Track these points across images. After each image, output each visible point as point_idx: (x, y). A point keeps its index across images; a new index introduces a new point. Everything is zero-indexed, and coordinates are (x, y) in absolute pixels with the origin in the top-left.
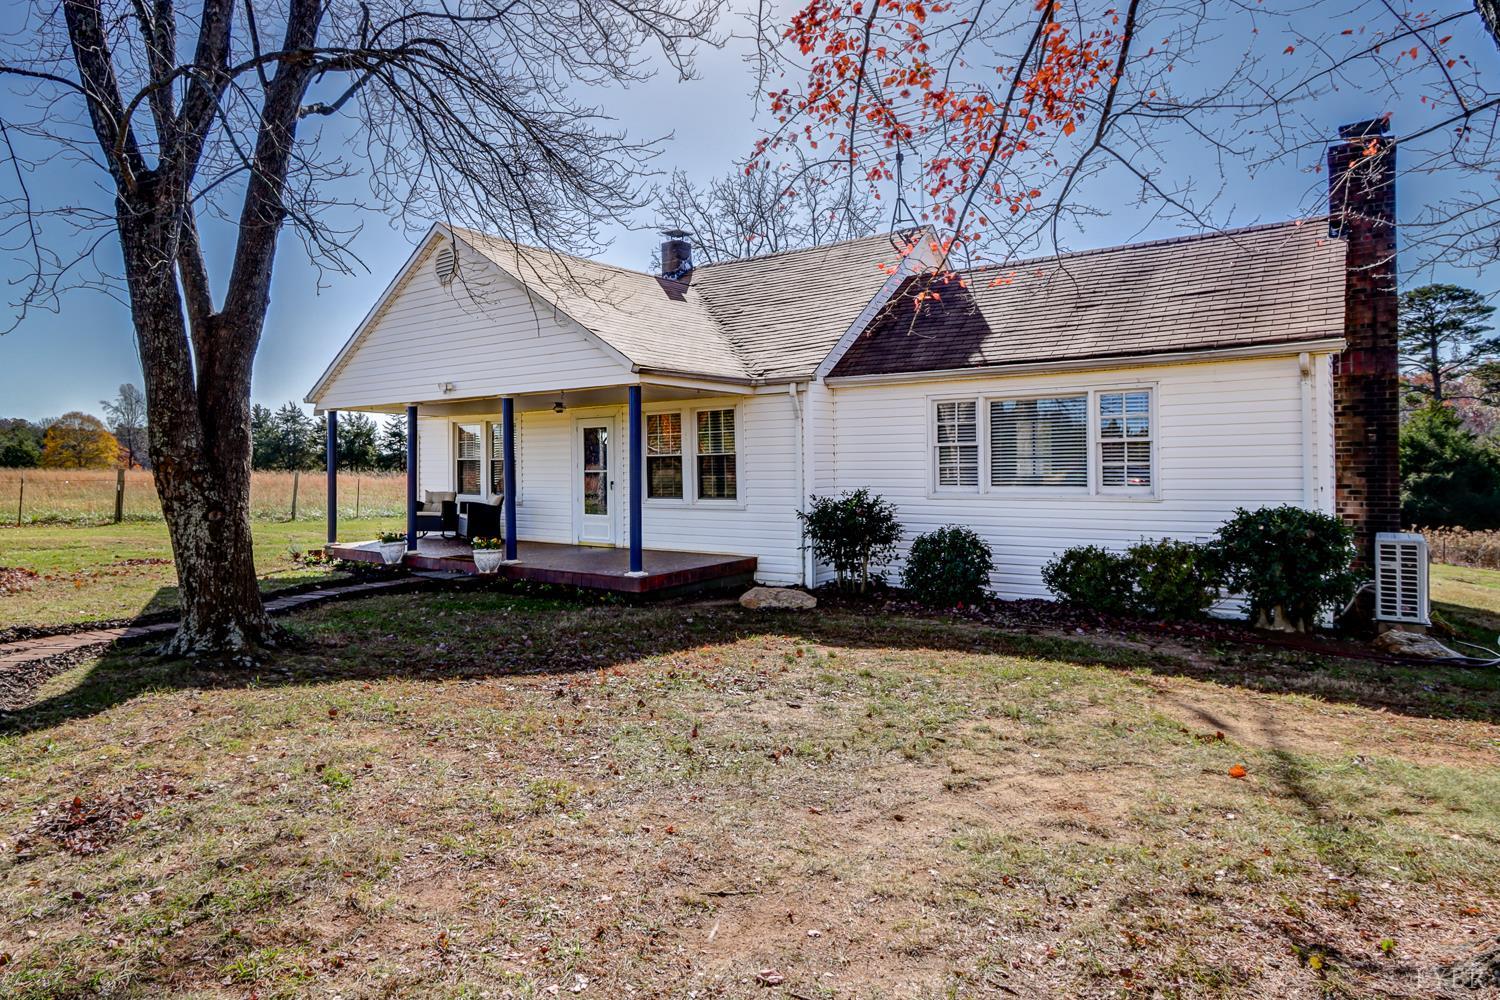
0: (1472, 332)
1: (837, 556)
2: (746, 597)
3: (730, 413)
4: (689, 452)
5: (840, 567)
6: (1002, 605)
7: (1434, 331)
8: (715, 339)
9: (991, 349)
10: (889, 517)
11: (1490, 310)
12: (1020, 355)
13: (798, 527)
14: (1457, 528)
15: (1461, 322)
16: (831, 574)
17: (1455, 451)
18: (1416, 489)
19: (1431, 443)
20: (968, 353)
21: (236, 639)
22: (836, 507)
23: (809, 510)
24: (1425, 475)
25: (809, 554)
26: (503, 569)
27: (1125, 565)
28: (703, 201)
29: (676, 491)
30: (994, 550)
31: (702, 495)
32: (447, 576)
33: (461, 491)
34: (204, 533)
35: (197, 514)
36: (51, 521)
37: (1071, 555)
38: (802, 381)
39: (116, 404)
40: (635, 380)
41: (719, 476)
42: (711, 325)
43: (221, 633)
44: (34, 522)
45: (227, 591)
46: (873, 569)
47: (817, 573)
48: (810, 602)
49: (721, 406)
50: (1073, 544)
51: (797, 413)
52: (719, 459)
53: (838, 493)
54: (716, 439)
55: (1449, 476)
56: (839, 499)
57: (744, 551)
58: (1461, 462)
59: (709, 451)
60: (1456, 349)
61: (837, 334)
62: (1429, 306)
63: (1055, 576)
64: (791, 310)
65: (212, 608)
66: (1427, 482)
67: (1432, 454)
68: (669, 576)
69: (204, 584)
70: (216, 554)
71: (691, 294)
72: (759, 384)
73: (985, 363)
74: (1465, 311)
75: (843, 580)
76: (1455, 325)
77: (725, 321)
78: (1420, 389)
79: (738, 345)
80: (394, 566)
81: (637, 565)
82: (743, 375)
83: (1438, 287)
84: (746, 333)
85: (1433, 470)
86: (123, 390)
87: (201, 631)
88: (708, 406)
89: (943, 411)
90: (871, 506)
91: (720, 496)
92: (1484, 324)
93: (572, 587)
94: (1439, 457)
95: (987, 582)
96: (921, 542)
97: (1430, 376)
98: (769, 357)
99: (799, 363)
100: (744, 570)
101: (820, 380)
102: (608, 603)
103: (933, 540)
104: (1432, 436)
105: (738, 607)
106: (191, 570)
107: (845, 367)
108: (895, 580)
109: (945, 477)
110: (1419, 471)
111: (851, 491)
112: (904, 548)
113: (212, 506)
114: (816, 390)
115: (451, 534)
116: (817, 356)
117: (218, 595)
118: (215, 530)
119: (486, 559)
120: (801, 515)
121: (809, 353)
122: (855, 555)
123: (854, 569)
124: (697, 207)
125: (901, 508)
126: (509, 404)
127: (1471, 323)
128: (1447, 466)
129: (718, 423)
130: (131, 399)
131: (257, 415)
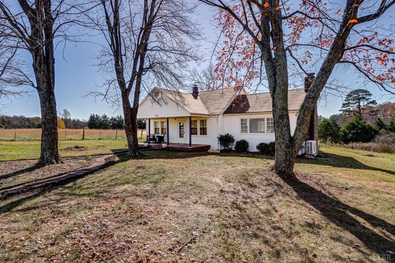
0: (367, 99)
1: (224, 145)
2: (208, 151)
3: (206, 120)
4: (199, 126)
5: (224, 147)
6: (250, 152)
7: (359, 99)
8: (203, 107)
9: (250, 110)
10: (233, 138)
11: (371, 95)
12: (254, 111)
13: (217, 140)
14: (360, 142)
15: (365, 97)
16: (223, 148)
17: (361, 126)
18: (353, 134)
19: (356, 124)
20: (246, 111)
21: (137, 154)
22: (224, 136)
23: (219, 137)
24: (355, 131)
25: (219, 144)
26: (167, 147)
27: (269, 145)
28: (199, 74)
29: (196, 134)
30: (249, 143)
31: (201, 134)
32: (157, 148)
33: (155, 134)
34: (133, 139)
35: (132, 136)
36: (71, 139)
37: (260, 144)
38: (218, 115)
40: (190, 115)
41: (204, 131)
42: (202, 104)
43: (135, 153)
44: (68, 140)
45: (136, 147)
46: (230, 147)
47: (221, 148)
48: (219, 152)
49: (204, 119)
50: (261, 142)
51: (217, 120)
52: (204, 128)
53: (224, 134)
54: (203, 124)
55: (360, 131)
56: (224, 135)
57: (208, 144)
58: (362, 128)
59: (202, 127)
60: (364, 103)
61: (224, 107)
62: (358, 94)
63: (258, 147)
64: (217, 101)
65: (134, 150)
66: (355, 132)
67: (357, 126)
68: (196, 148)
69: (133, 146)
70: (134, 142)
71: (198, 97)
72: (211, 115)
73: (248, 112)
74: (366, 95)
75: (225, 149)
76: (364, 98)
77: (205, 103)
78: (357, 112)
79: (207, 108)
80: (146, 147)
81: (190, 146)
82: (208, 114)
83: (360, 90)
84: (209, 106)
85: (357, 130)
87: (133, 153)
88: (202, 119)
89: (242, 120)
90: (230, 136)
91: (204, 134)
92: (370, 98)
93: (179, 150)
94: (358, 127)
95: (248, 149)
96: (237, 142)
97: (358, 109)
98: (212, 111)
99: (218, 112)
100: (208, 147)
101: (221, 115)
102: (186, 152)
103: (239, 141)
104: (357, 122)
105: (207, 152)
106: (131, 144)
107: (226, 113)
108: (233, 149)
109: (242, 131)
110: (354, 130)
111: (226, 134)
112: (235, 143)
113: (133, 135)
114: (221, 117)
115: (154, 141)
116: (221, 111)
117: (134, 148)
118: (134, 139)
119: (164, 145)
120: (218, 138)
121: (219, 110)
122: (227, 144)
123: (227, 147)
124: (198, 75)
125: (234, 137)
126: (168, 119)
127: (367, 98)
128: (360, 129)
129: (203, 122)
130: (66, 112)
131: (97, 117)
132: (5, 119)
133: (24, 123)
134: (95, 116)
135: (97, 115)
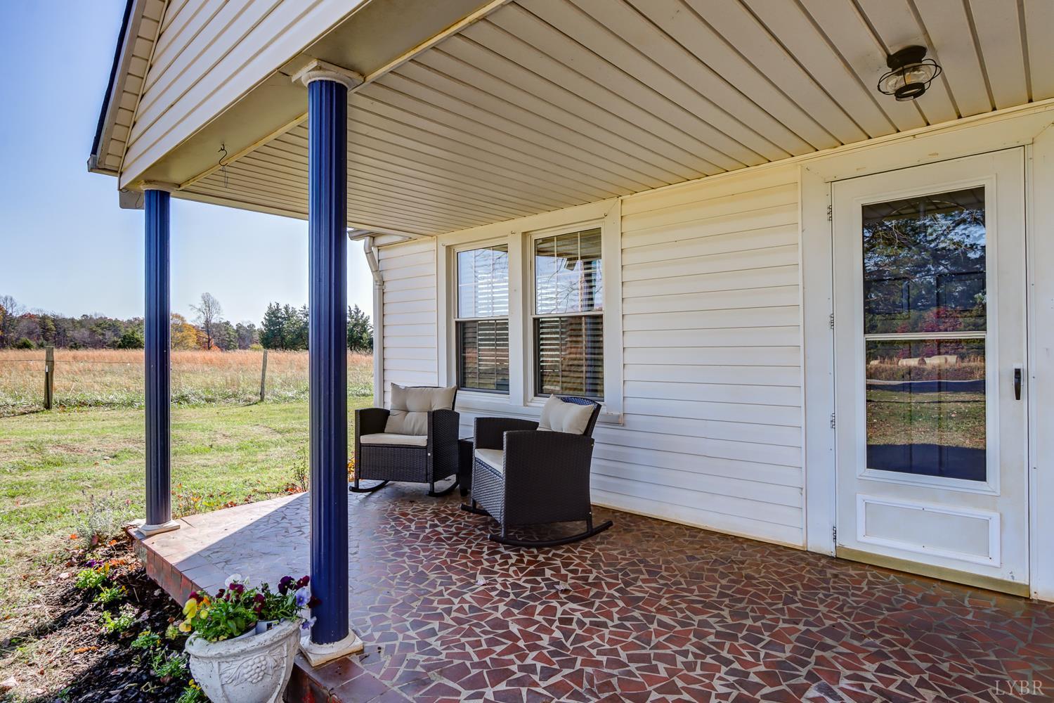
39: (199, 306)
86: (203, 297)
130: (209, 304)
131: (287, 312)
132: (51, 325)
133: (103, 334)
134: (283, 311)
135: (286, 308)
